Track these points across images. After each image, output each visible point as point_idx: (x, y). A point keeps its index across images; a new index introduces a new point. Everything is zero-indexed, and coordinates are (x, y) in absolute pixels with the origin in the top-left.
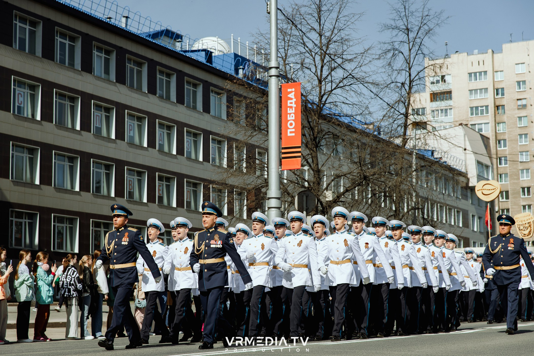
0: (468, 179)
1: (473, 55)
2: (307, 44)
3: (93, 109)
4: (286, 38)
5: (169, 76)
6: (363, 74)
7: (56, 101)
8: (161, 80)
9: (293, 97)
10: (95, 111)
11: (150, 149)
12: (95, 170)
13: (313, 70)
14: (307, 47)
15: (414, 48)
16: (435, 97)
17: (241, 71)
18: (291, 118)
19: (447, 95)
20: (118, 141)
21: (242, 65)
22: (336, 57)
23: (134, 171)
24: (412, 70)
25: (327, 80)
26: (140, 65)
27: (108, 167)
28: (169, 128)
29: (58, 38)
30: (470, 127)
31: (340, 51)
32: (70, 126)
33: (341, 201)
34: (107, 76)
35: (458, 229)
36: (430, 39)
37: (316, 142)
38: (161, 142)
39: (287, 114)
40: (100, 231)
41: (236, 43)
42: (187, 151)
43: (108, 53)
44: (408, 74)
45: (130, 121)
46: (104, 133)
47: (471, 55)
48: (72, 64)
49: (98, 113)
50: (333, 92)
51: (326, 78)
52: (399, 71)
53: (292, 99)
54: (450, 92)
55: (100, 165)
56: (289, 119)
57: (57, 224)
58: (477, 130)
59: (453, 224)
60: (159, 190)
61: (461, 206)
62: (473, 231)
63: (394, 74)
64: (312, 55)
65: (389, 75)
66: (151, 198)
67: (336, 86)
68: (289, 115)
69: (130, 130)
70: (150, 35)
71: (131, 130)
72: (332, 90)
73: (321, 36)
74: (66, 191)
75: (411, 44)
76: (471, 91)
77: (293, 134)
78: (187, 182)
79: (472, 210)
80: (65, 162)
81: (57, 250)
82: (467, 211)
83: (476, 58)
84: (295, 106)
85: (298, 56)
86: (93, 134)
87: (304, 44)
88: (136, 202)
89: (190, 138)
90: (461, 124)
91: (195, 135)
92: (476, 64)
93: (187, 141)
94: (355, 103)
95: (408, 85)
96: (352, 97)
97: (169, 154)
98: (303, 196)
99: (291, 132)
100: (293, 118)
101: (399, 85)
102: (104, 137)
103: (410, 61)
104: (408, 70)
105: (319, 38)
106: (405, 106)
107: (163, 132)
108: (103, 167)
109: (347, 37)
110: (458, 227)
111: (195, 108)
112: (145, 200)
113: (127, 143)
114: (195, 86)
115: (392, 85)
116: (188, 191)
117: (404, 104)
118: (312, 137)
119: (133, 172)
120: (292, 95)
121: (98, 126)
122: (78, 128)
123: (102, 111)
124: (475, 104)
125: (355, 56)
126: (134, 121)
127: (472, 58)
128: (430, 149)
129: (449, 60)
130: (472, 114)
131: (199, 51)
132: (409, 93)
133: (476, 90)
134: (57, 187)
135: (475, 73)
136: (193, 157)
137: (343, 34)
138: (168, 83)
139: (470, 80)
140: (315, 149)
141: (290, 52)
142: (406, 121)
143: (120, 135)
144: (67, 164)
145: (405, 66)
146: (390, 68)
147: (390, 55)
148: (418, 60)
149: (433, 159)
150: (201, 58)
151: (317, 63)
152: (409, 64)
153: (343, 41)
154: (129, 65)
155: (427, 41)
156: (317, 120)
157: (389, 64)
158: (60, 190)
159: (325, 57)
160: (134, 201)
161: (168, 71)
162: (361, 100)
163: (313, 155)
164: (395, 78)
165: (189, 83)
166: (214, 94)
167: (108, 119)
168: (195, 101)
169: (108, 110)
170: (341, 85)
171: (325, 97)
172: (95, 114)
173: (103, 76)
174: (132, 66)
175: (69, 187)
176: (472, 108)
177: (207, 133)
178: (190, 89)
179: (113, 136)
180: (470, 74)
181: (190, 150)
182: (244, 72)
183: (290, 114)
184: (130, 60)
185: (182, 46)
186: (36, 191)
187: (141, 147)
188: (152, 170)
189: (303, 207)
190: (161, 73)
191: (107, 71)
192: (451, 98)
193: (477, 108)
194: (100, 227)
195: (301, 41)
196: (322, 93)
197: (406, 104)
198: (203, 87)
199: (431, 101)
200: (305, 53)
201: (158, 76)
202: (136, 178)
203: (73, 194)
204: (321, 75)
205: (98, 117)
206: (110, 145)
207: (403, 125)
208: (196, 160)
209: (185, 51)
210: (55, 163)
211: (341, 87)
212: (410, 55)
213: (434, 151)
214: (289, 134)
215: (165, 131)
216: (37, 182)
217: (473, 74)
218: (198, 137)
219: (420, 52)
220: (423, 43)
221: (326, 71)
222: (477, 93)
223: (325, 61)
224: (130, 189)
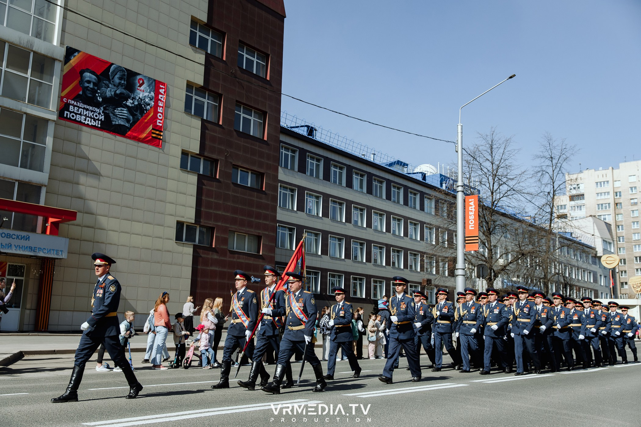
0: (597, 252)
1: (599, 170)
2: (483, 169)
3: (353, 210)
4: (470, 166)
5: (399, 189)
6: (521, 188)
7: (331, 205)
8: (394, 191)
9: (473, 205)
11: (387, 233)
12: (354, 246)
13: (488, 185)
14: (484, 171)
15: (556, 170)
16: (572, 198)
17: (444, 185)
18: (472, 218)
19: (581, 197)
20: (368, 229)
21: (444, 181)
22: (503, 177)
23: (377, 246)
24: (554, 184)
25: (497, 192)
26: (381, 182)
27: (362, 244)
28: (399, 220)
29: (333, 168)
30: (598, 217)
31: (505, 173)
32: (339, 220)
33: (507, 269)
34: (361, 189)
35: (590, 284)
36: (567, 164)
37: (490, 232)
38: (394, 229)
40: (357, 283)
41: (441, 168)
42: (410, 235)
43: (362, 176)
44: (552, 186)
45: (375, 216)
46: (359, 224)
47: (597, 171)
48: (340, 183)
49: (356, 212)
50: (501, 199)
51: (496, 190)
52: (546, 185)
53: (472, 206)
54: (583, 195)
55: (357, 243)
56: (470, 218)
57: (331, 279)
58: (602, 220)
59: (586, 280)
60: (393, 258)
61: (591, 269)
62: (601, 285)
63: (543, 186)
64: (486, 176)
65: (539, 188)
66: (388, 263)
67: (503, 195)
68: (470, 216)
69: (375, 222)
70: (387, 165)
72: (500, 198)
73: (493, 164)
74: (336, 259)
75: (554, 167)
76: (598, 194)
77: (473, 228)
78: (410, 253)
79: (599, 272)
81: (331, 294)
82: (596, 272)
83: (601, 172)
84: (474, 210)
85: (478, 177)
86: (353, 225)
87: (481, 169)
88: (378, 265)
89: (412, 226)
90: (591, 216)
91: (415, 224)
92: (601, 176)
93: (410, 228)
94: (516, 206)
95: (553, 193)
96: (514, 202)
97: (399, 236)
98: (480, 268)
99: (471, 227)
100: (473, 218)
101: (546, 193)
102: (359, 226)
103: (553, 178)
104: (552, 184)
105: (491, 166)
106: (550, 207)
107: (395, 223)
108: (359, 244)
109: (510, 164)
110: (590, 282)
111: (415, 208)
112: (384, 264)
113: (373, 230)
114: (415, 194)
115: (541, 194)
116: (410, 259)
117: (550, 205)
118: (487, 228)
119: (377, 247)
120: (472, 204)
121: (356, 219)
122: (344, 221)
123: (358, 211)
124: (601, 202)
125: (515, 176)
126: (378, 216)
127: (598, 172)
128: (570, 232)
129: (582, 174)
130: (599, 209)
131: (417, 173)
132: (553, 198)
133: (601, 193)
134: (331, 256)
135: (601, 182)
136: (414, 238)
137: (507, 162)
138: (398, 193)
139: (597, 186)
140: (489, 236)
141: (473, 174)
142: (551, 217)
143: (369, 225)
144: (337, 242)
145: (550, 181)
146: (540, 183)
147: (540, 174)
148: (559, 177)
149: (572, 238)
150: (419, 178)
151: (490, 181)
152: (553, 180)
153: (507, 167)
154: (375, 183)
155: (565, 165)
156: (491, 218)
157: (539, 180)
158: (333, 258)
159: (495, 178)
161: (398, 186)
163: (488, 240)
164: (543, 189)
165: (411, 193)
166: (427, 199)
167: (362, 215)
168: (415, 204)
169: (362, 210)
170: (506, 195)
171: (496, 202)
172: (354, 212)
173: (359, 190)
174: (376, 183)
175: (338, 257)
176: (598, 205)
177: (422, 223)
178: (412, 197)
179: (365, 226)
180: (597, 183)
181: (412, 234)
182: (446, 185)
183: (471, 215)
184: (375, 180)
185: (407, 170)
186: (319, 259)
187: (381, 232)
188: (388, 246)
189: (480, 274)
190: (394, 187)
191: (361, 187)
192: (583, 199)
193: (602, 205)
194: (357, 281)
195: (480, 168)
196: (494, 201)
197: (551, 206)
198: (420, 195)
199: (570, 201)
200: (482, 175)
201: (392, 189)
202: (379, 251)
203: (340, 260)
204: (493, 189)
205: (356, 214)
206: (363, 231)
207: (549, 219)
208: (416, 240)
209: (409, 174)
210: (330, 242)
211: (506, 196)
212: (553, 174)
213: (572, 233)
214: (470, 228)
215: (397, 222)
216: (320, 253)
217: (599, 183)
218: (417, 225)
219: (560, 172)
220: (562, 166)
221: (496, 186)
222: (602, 195)
223: (495, 180)
224: (374, 257)
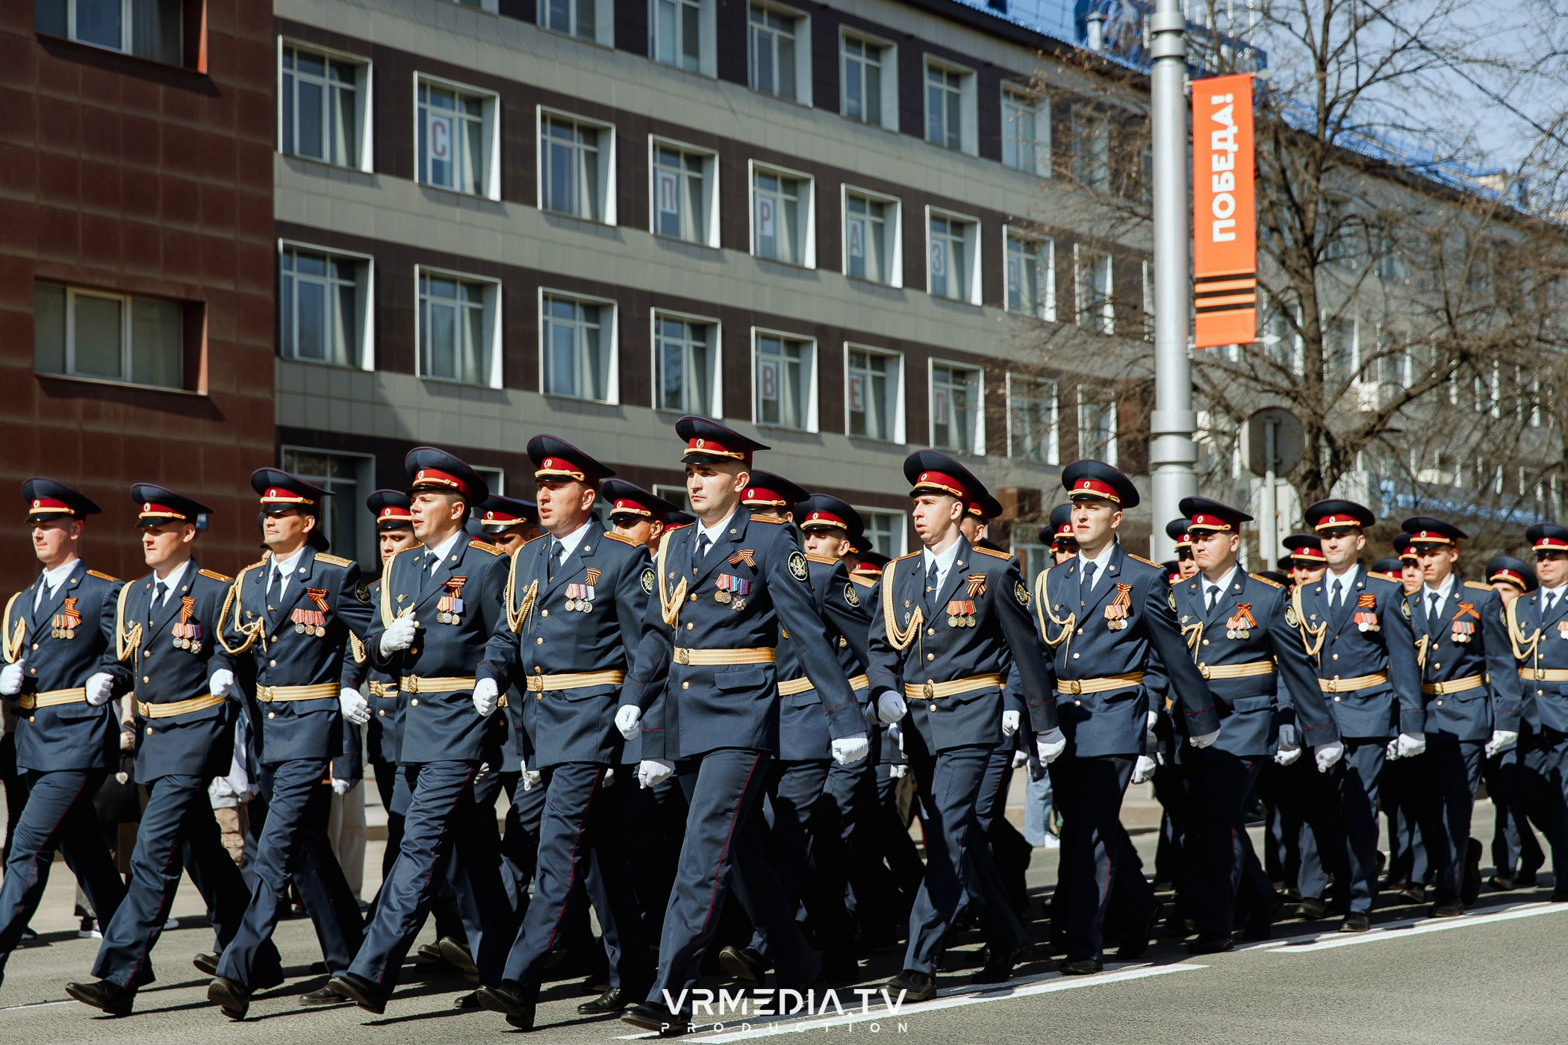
3: (654, 160)
5: (875, 52)
6: (1457, 35)
7: (544, 142)
8: (854, 66)
9: (1229, 121)
10: (658, 165)
11: (823, 273)
12: (664, 340)
13: (1300, 27)
17: (1094, 29)
18: (1224, 187)
20: (729, 253)
21: (1097, 9)
23: (777, 339)
25: (1342, 57)
26: (789, 23)
27: (700, 331)
28: (880, 208)
32: (586, 213)
33: (1392, 430)
34: (690, 59)
37: (1311, 251)
38: (855, 252)
39: (1209, 173)
42: (934, 277)
45: (764, 192)
46: (687, 230)
48: (588, 30)
49: (668, 172)
50: (1363, 93)
51: (1341, 49)
53: (1224, 127)
55: (679, 326)
56: (1216, 188)
60: (853, 394)
65: (1543, 32)
66: (830, 419)
67: (1371, 72)
68: (1215, 178)
69: (764, 219)
71: (767, 218)
72: (1359, 89)
74: (580, 406)
78: (936, 367)
80: (574, 318)
84: (1235, 148)
86: (655, 235)
88: (785, 430)
89: (941, 236)
91: (958, 227)
93: (935, 247)
94: (1433, 124)
96: (1423, 107)
97: (882, 286)
98: (1264, 425)
99: (1223, 231)
100: (1231, 186)
102: (686, 243)
107: (863, 222)
108: (687, 330)
111: (955, 145)
112: (812, 426)
113: (755, 257)
114: (955, 79)
116: (938, 396)
118: (1300, 236)
119: (773, 344)
120: (1224, 116)
121: (668, 209)
122: (610, 217)
123: (678, 166)
126: (776, 190)
134: (552, 392)
136: (953, 291)
138: (875, 74)
140: (1307, 271)
143: (735, 235)
144: (580, 325)
146: (1543, 8)
154: (756, 25)
156: (1315, 183)
158: (563, 402)
160: (778, 429)
161: (873, 38)
162: (1449, 117)
163: (1302, 291)
164: (1562, 40)
165: (935, 70)
166: (1011, 102)
167: (698, 190)
168: (955, 125)
169: (696, 162)
170: (1388, 69)
171: (1338, 109)
172: (660, 175)
173: (679, 63)
174: (765, 28)
175: (588, 394)
177: (993, 221)
178: (940, 90)
179: (714, 240)
181: (942, 273)
182: (1104, 29)
183: (1220, 173)
184: (758, 9)
186: (493, 408)
187: (795, 267)
188: (830, 337)
189: (1264, 458)
190: (854, 43)
191: (692, 47)
196: (1328, 101)
198: (979, 83)
201: (844, 54)
202: (784, 359)
203: (599, 414)
204: (1325, 41)
205: (667, 185)
206: (705, 265)
208: (963, 302)
210: (545, 323)
211: (1386, 78)
214: (1218, 237)
215: (869, 218)
216: (496, 381)
218: (967, 231)
224: (765, 393)
